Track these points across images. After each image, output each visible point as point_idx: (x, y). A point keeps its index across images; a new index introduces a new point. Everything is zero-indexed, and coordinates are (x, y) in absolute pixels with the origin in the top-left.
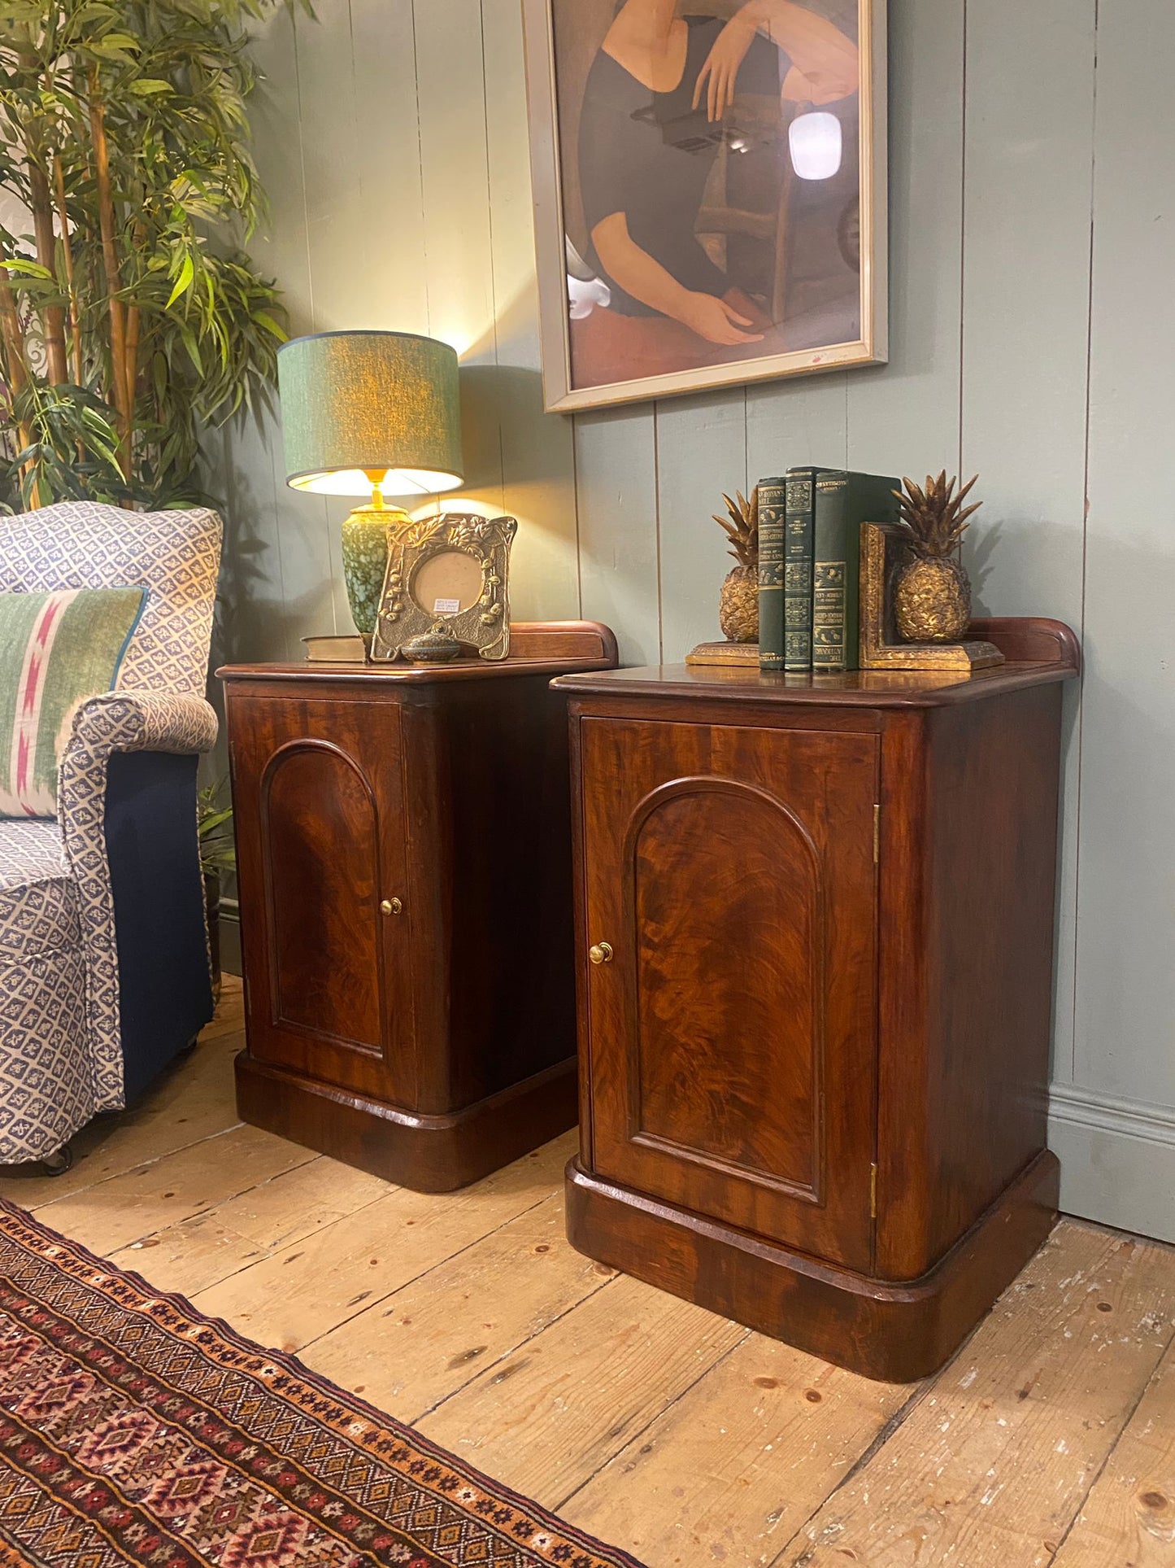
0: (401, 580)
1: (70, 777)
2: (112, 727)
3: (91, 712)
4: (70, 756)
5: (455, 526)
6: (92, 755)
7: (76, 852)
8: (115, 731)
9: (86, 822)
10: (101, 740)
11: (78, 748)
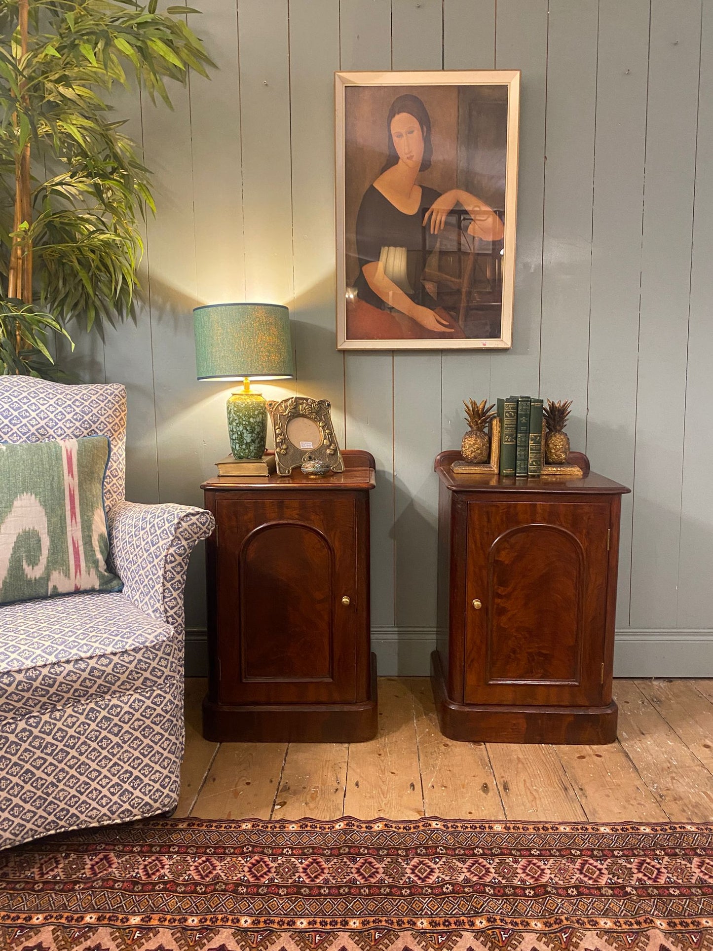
0: (282, 432)
1: (172, 562)
2: (201, 529)
3: (187, 521)
4: (172, 550)
5: (302, 404)
6: (186, 547)
7: (172, 608)
8: (202, 531)
9: (179, 589)
10: (192, 537)
11: (177, 544)
